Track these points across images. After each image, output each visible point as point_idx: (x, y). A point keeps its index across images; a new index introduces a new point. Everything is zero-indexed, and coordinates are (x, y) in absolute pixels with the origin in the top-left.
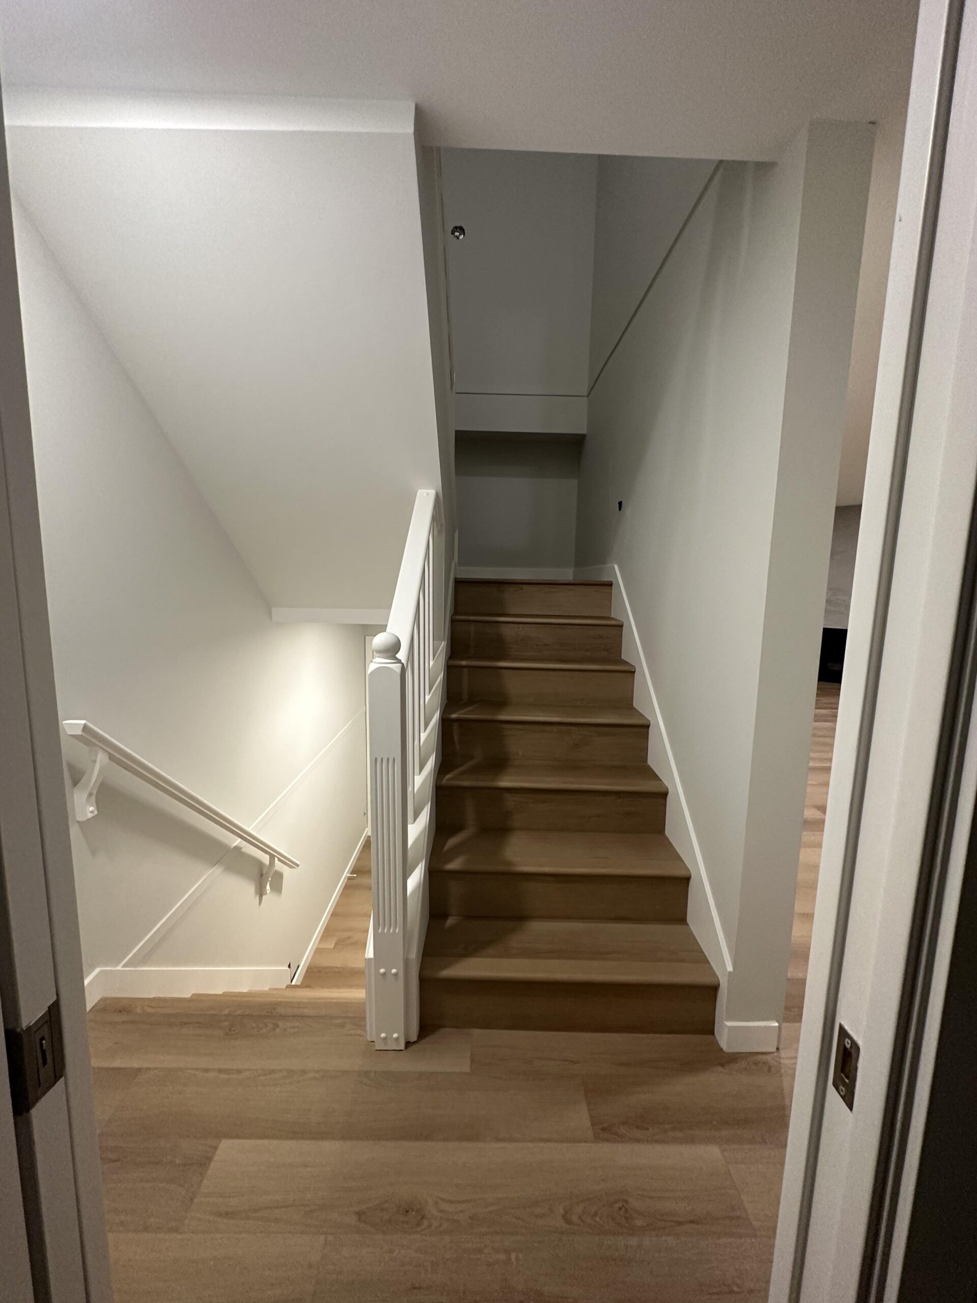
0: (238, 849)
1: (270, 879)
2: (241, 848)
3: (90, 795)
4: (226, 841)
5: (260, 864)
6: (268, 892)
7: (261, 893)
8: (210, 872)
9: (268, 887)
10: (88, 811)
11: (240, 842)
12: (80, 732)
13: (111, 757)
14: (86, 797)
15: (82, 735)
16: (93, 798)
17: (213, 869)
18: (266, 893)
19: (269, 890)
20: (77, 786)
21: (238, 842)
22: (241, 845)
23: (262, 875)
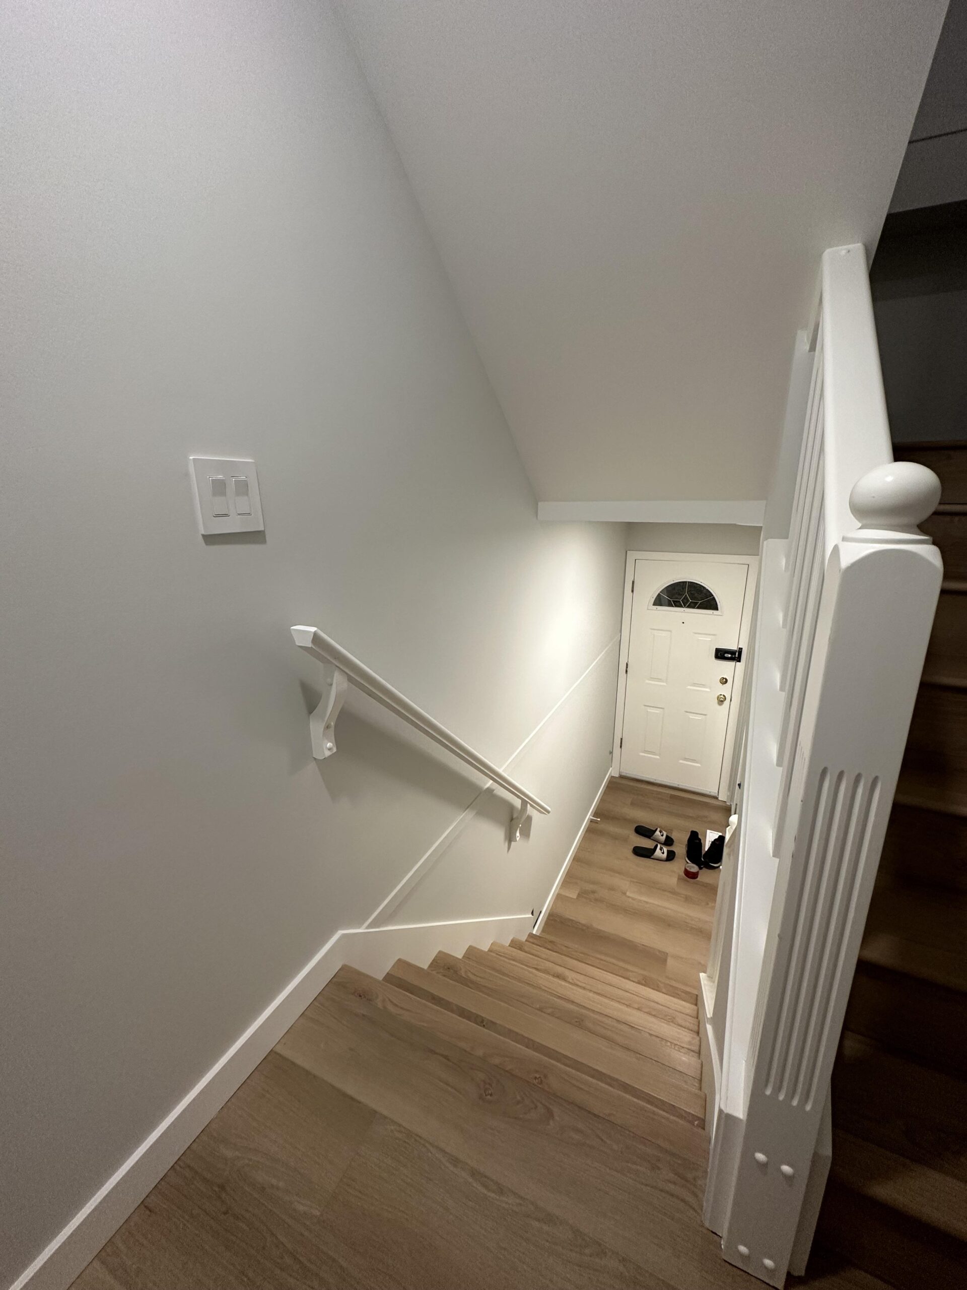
0: (490, 791)
1: (520, 825)
2: (493, 790)
3: (328, 727)
4: (478, 782)
5: (511, 807)
6: (518, 839)
7: (510, 838)
8: (461, 817)
9: (518, 834)
10: (325, 748)
11: (492, 784)
12: (309, 644)
13: (350, 679)
14: (323, 730)
15: (312, 647)
16: (331, 731)
17: (465, 813)
18: (516, 841)
19: (519, 837)
20: (312, 714)
21: (489, 783)
22: (494, 787)
23: (512, 819)
